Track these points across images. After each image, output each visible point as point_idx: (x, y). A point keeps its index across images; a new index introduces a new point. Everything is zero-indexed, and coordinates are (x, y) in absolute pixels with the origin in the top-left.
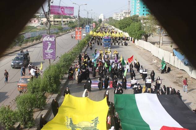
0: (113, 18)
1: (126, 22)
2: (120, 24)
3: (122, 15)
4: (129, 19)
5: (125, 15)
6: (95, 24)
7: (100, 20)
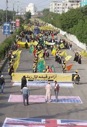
0: (51, 10)
1: (73, 18)
2: (62, 20)
3: (66, 5)
4: (77, 11)
5: (71, 5)
6: (19, 20)
7: (27, 14)
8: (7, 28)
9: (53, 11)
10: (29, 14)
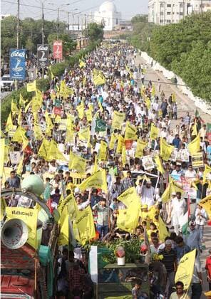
0: (150, 20)
2: (162, 42)
3: (189, 5)
4: (201, 20)
5: (198, 6)
6: (61, 44)
7: (92, 28)
8: (18, 64)
9: (155, 21)
10: (95, 30)
